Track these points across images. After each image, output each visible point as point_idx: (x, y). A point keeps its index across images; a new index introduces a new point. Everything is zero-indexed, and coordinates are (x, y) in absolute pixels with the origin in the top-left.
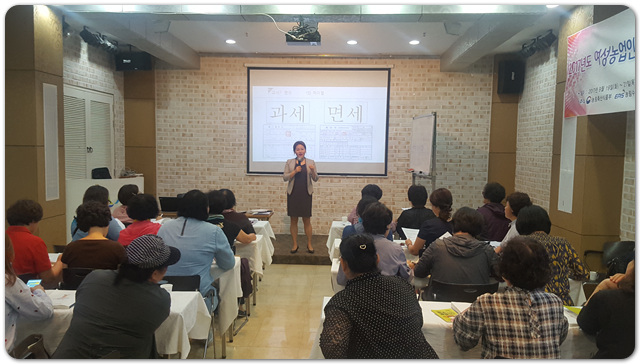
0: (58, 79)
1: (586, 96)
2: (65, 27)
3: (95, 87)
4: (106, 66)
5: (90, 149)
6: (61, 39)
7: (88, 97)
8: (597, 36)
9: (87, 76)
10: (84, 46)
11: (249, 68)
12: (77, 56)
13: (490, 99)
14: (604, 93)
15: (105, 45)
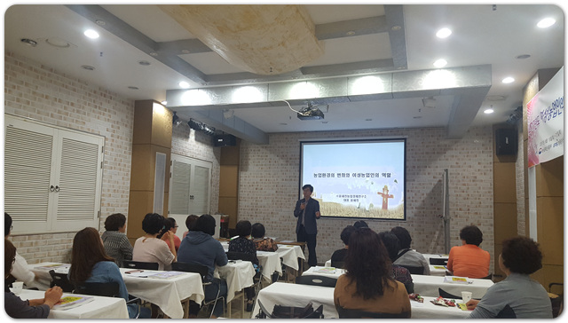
0: (167, 149)
1: (539, 147)
2: (175, 119)
3: (198, 157)
4: (207, 144)
5: (192, 197)
6: (171, 126)
7: (193, 163)
8: (541, 101)
9: (193, 150)
10: (193, 132)
11: (301, 142)
12: (187, 137)
13: (491, 160)
14: (547, 145)
15: (204, 130)
